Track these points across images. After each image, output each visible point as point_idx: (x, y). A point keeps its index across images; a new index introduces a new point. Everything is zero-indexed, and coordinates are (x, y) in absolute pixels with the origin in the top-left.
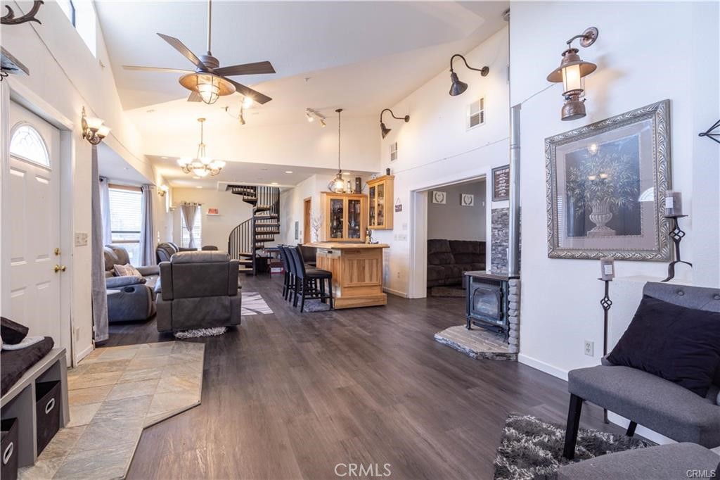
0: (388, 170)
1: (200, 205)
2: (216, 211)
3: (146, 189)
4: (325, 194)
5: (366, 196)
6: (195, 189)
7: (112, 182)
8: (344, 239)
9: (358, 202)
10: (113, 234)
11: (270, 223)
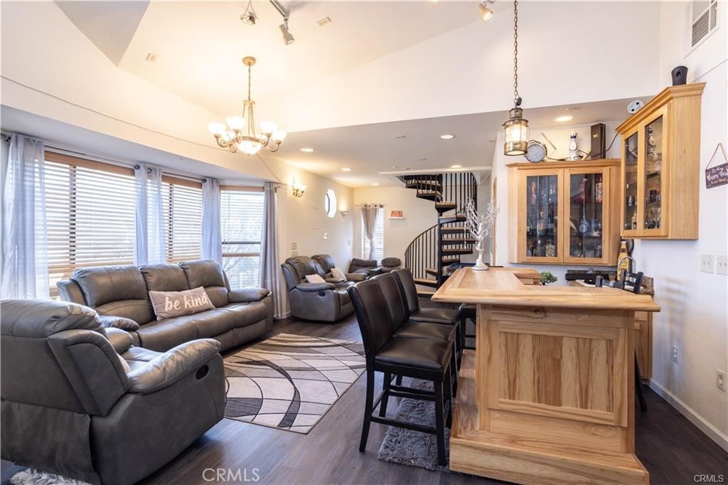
0: (680, 75)
1: (381, 206)
2: (400, 214)
3: (270, 188)
4: (515, 169)
5: (617, 164)
6: (371, 187)
7: (227, 183)
8: (560, 259)
9: (598, 177)
10: (223, 246)
11: (458, 228)
